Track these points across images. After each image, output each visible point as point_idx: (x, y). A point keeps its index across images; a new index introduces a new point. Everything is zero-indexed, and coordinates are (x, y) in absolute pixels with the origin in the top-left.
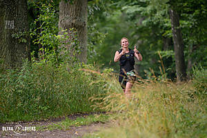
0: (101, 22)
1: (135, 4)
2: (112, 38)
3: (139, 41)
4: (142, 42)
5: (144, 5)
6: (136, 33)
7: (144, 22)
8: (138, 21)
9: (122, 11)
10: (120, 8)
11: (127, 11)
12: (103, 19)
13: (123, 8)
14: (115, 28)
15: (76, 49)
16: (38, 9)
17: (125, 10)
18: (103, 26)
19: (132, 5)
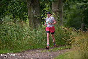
0: (68, 10)
1: (82, 2)
2: (73, 16)
3: (84, 17)
4: (85, 17)
5: (85, 2)
6: (82, 13)
7: (86, 9)
8: (83, 8)
9: (77, 5)
10: (76, 4)
11: (79, 5)
12: (69, 9)
13: (77, 4)
14: (74, 12)
15: (59, 20)
16: (44, 6)
17: (78, 4)
18: (69, 11)
19: (81, 2)
